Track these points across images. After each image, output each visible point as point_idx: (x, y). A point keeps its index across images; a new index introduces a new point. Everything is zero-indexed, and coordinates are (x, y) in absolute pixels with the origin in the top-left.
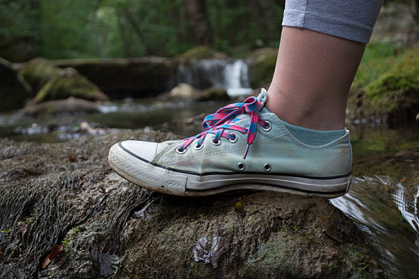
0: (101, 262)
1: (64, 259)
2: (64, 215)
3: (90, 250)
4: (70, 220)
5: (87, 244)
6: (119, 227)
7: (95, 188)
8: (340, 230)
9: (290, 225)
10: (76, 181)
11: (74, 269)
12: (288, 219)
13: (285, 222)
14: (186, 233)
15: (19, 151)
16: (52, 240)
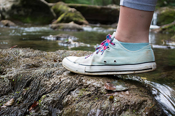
0: (52, 111)
1: (38, 108)
2: (42, 88)
3: (49, 106)
4: (44, 91)
5: (48, 103)
6: (62, 98)
7: (57, 78)
8: (155, 114)
9: (132, 109)
10: (51, 73)
11: (41, 113)
12: (132, 106)
13: (130, 107)
14: (87, 106)
15: (33, 54)
16: (35, 99)
